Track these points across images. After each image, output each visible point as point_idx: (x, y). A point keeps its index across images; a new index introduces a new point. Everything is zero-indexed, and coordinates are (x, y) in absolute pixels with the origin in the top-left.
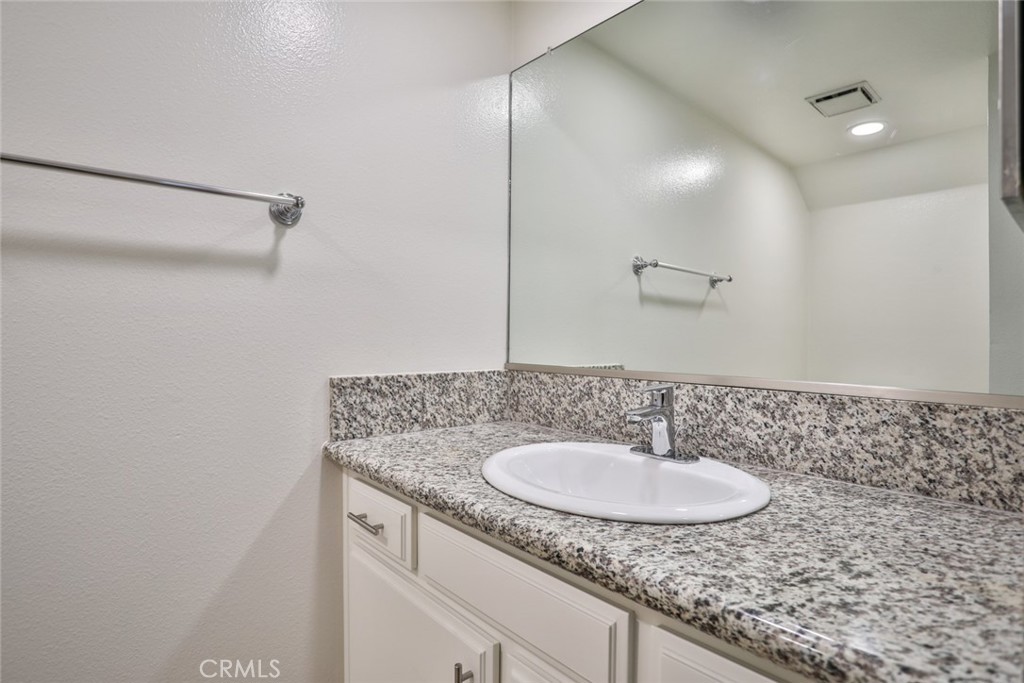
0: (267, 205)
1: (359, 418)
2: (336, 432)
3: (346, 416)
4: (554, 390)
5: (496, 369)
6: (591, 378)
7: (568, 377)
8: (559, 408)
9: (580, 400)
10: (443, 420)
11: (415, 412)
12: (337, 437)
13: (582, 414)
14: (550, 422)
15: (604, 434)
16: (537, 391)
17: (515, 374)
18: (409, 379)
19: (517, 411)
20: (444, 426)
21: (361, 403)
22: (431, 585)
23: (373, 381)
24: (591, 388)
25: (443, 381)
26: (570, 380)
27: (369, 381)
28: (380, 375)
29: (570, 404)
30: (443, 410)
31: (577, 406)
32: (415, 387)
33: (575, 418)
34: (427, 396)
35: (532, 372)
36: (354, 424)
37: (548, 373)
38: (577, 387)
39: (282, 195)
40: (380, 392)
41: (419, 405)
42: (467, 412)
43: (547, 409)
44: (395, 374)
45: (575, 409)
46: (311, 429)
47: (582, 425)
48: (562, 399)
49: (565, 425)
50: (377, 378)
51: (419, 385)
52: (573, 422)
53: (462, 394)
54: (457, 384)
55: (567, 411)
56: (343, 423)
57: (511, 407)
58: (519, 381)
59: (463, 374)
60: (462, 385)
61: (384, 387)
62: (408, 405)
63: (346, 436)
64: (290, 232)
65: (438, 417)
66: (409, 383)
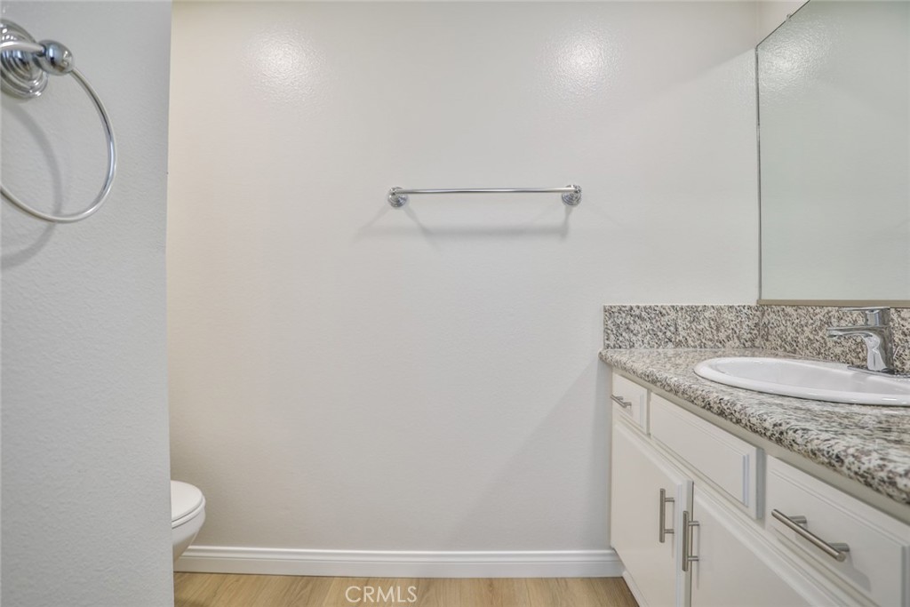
0: (560, 194)
1: (624, 334)
2: (607, 342)
3: (615, 332)
4: (797, 321)
5: (746, 304)
6: (830, 308)
7: (810, 309)
8: (803, 337)
9: (821, 328)
10: (694, 342)
11: (668, 334)
12: (608, 346)
13: (822, 341)
14: (795, 350)
15: (842, 359)
16: (784, 322)
17: (766, 308)
18: (664, 309)
19: (767, 340)
20: (695, 347)
21: (626, 324)
22: (659, 445)
23: (635, 309)
24: (830, 317)
25: (694, 313)
26: (812, 311)
27: (631, 308)
28: (640, 305)
29: (811, 333)
30: (694, 334)
31: (818, 334)
32: (669, 314)
33: (816, 345)
34: (679, 322)
35: (779, 305)
36: (621, 338)
37: (792, 306)
38: (818, 317)
39: (570, 186)
40: (640, 317)
41: (672, 329)
42: (716, 338)
43: (792, 338)
44: (653, 305)
45: (816, 337)
46: (591, 339)
47: (822, 351)
48: (805, 328)
49: (807, 352)
50: (638, 307)
51: (673, 314)
52: (814, 349)
53: (712, 323)
54: (707, 314)
55: (809, 339)
56: (612, 337)
57: (762, 337)
58: (769, 315)
59: (713, 307)
60: (712, 316)
61: (643, 314)
62: (663, 328)
63: (615, 347)
64: (575, 209)
65: (690, 340)
66: (664, 312)
